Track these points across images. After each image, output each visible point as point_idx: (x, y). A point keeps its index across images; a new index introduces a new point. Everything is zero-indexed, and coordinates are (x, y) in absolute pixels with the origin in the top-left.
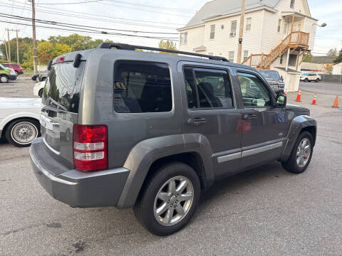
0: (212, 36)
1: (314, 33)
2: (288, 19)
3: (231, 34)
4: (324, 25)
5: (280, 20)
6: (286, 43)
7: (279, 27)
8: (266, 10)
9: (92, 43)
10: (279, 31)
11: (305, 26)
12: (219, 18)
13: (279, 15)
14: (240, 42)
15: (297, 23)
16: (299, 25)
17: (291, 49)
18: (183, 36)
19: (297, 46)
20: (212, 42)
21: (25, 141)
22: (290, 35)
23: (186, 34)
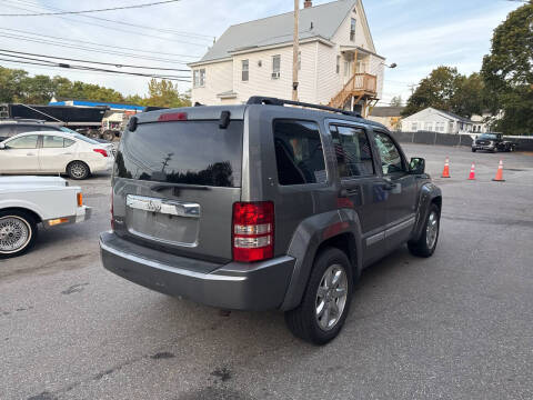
0: (245, 77)
1: (382, 75)
2: (349, 56)
3: (274, 75)
4: (394, 66)
5: (338, 57)
6: (349, 89)
7: (338, 67)
8: (320, 42)
9: (29, 81)
10: (338, 72)
11: (370, 66)
12: (254, 50)
13: (337, 50)
14: (295, 88)
15: (361, 62)
16: (364, 64)
17: (356, 97)
18: (198, 74)
19: (363, 93)
20: (245, 85)
21: (9, 247)
22: (354, 78)
23: (203, 72)
